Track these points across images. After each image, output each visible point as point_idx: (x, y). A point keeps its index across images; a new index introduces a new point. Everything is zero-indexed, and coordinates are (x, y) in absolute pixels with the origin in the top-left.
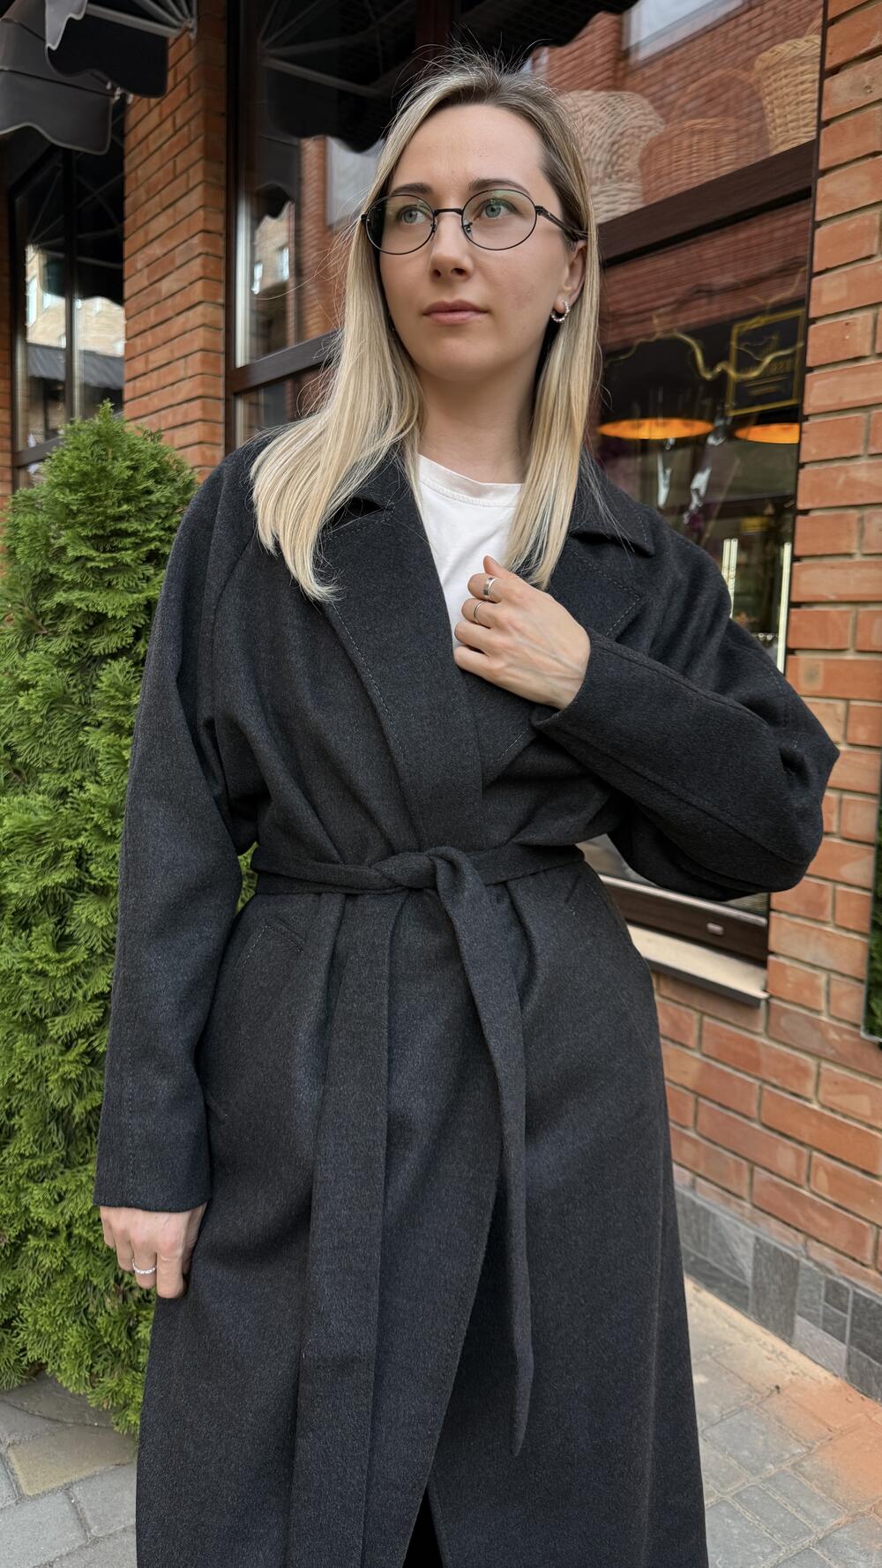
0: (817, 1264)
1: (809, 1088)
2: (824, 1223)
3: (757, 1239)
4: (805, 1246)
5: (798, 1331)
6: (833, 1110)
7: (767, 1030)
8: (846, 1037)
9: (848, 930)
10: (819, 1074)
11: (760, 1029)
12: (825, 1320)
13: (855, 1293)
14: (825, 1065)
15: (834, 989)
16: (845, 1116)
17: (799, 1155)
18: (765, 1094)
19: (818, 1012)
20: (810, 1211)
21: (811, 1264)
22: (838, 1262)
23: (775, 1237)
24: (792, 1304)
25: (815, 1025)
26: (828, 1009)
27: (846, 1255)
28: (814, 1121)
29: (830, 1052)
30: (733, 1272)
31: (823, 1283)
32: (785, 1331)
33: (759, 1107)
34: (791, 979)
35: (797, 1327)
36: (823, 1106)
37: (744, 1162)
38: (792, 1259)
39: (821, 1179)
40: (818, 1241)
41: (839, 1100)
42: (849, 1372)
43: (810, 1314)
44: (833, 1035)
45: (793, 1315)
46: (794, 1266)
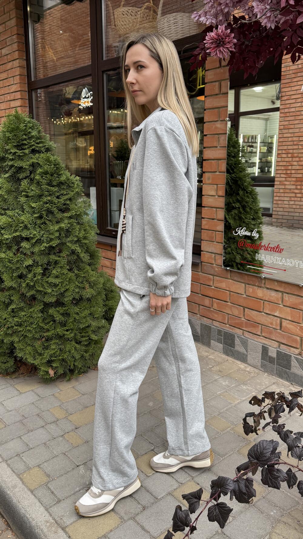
0: (215, 326)
1: (211, 284)
2: (216, 316)
3: (201, 323)
4: (212, 323)
5: (212, 344)
6: (217, 288)
7: (201, 271)
8: (219, 269)
9: (219, 243)
10: (214, 279)
11: (200, 271)
12: (218, 340)
13: (224, 331)
14: (215, 277)
15: (216, 258)
16: (220, 289)
17: (210, 300)
18: (201, 287)
19: (213, 264)
20: (213, 313)
21: (214, 327)
22: (220, 325)
23: (205, 322)
24: (210, 337)
25: (212, 267)
26: (215, 263)
27: (221, 322)
28: (213, 291)
29: (216, 274)
30: (196, 333)
31: (217, 330)
32: (208, 345)
33: (200, 291)
34: (207, 257)
35: (211, 343)
36: (215, 287)
37: (197, 305)
38: (209, 326)
39: (215, 306)
40: (215, 321)
41: (218, 285)
42: (224, 351)
43: (214, 339)
44: (216, 269)
45: (210, 340)
46: (210, 328)
